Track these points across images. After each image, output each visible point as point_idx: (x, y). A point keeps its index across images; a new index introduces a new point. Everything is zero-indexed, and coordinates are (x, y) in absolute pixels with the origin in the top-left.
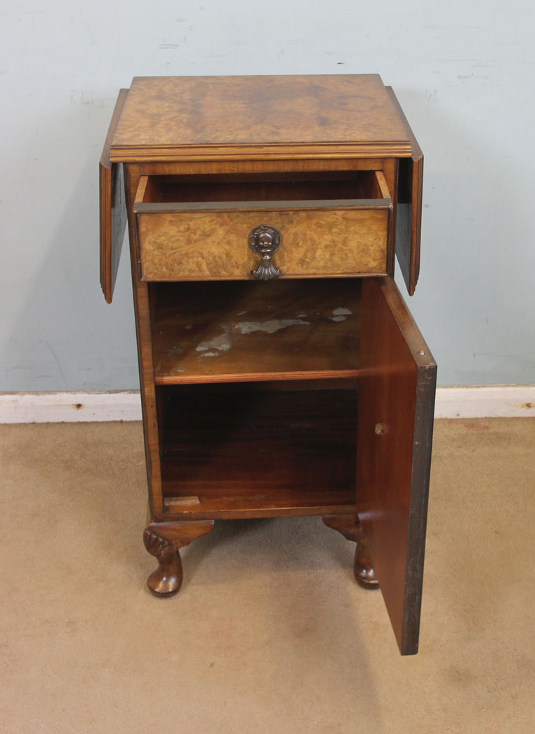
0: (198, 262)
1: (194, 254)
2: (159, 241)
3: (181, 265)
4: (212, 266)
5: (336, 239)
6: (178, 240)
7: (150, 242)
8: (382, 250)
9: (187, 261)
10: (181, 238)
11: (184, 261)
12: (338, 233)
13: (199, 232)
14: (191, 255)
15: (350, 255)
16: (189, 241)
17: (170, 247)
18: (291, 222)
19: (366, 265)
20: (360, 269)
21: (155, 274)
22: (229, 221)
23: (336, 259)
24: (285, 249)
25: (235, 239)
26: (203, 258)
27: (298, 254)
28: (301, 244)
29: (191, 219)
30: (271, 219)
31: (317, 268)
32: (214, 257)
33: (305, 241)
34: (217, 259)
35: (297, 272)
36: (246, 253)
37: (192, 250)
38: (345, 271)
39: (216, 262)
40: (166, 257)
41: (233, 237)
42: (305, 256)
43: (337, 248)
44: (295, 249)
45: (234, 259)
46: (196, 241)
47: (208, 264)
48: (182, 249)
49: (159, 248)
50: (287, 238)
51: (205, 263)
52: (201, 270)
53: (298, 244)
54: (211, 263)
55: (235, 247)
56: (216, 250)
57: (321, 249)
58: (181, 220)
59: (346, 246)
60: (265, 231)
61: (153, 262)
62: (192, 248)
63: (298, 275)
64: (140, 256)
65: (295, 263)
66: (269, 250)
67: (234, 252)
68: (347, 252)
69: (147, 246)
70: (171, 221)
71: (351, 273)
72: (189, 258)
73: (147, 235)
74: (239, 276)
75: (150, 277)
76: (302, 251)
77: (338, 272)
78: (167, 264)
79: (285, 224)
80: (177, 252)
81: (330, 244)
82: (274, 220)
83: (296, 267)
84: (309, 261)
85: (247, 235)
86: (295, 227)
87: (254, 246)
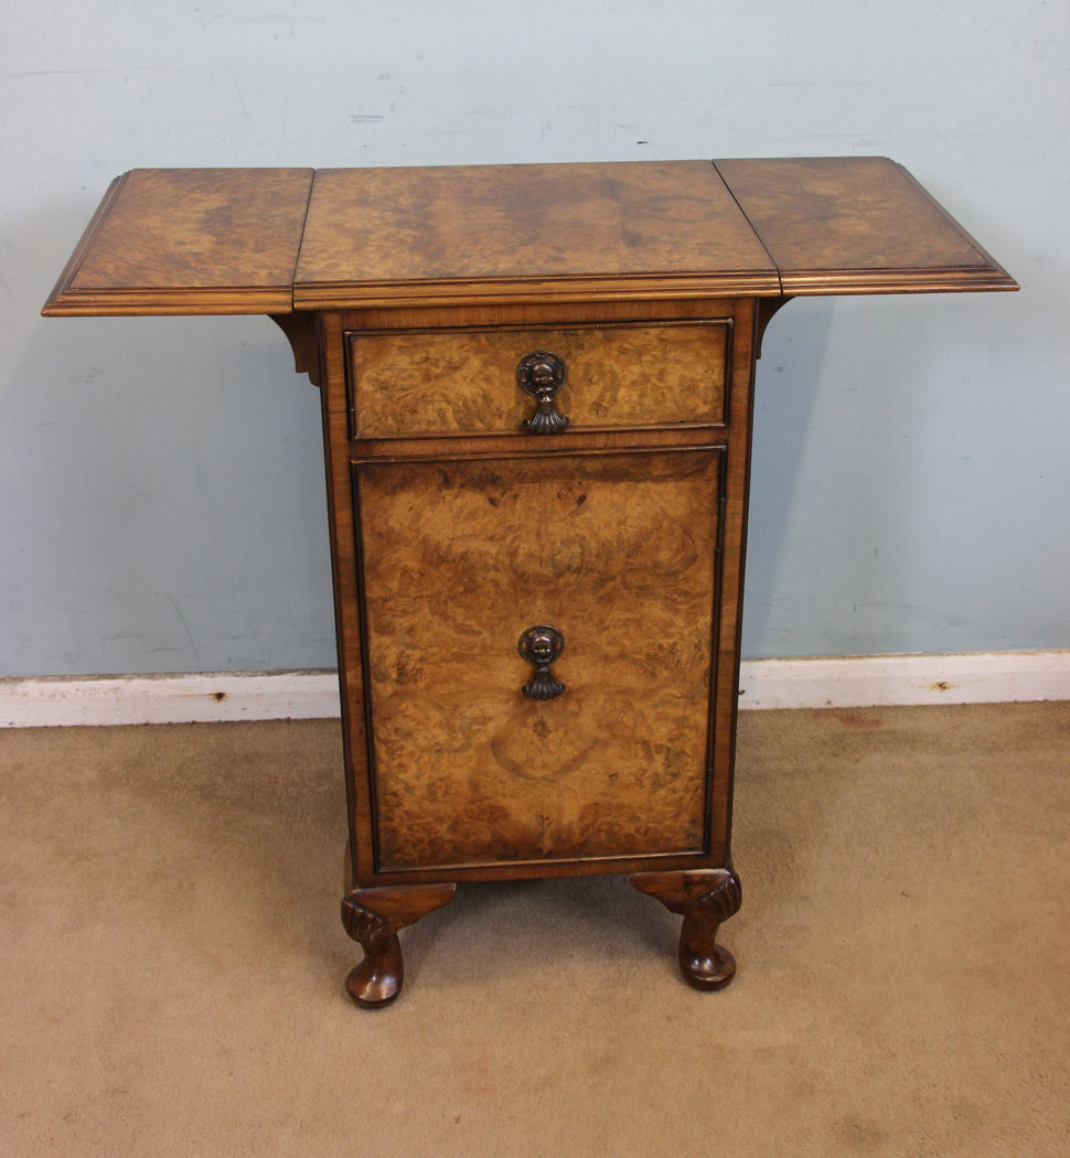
0: (440, 410)
1: (436, 397)
2: (382, 378)
3: (416, 414)
4: (461, 415)
5: (647, 371)
6: (411, 376)
7: (368, 380)
8: (717, 387)
9: (425, 409)
10: (417, 373)
11: (420, 408)
12: (651, 362)
13: (442, 364)
14: (430, 398)
15: (668, 395)
16: (427, 378)
17: (399, 386)
18: (581, 346)
19: (693, 410)
20: (683, 416)
21: (376, 428)
22: (488, 345)
23: (648, 402)
24: (571, 387)
25: (497, 373)
26: (449, 403)
27: (590, 395)
28: (595, 379)
29: (431, 344)
30: (550, 342)
31: (620, 417)
32: (465, 402)
33: (602, 374)
34: (470, 404)
35: (588, 422)
36: (513, 394)
37: (432, 391)
38: (661, 420)
39: (468, 408)
40: (393, 402)
41: (494, 371)
42: (602, 397)
43: (649, 385)
44: (586, 388)
45: (495, 404)
46: (438, 377)
47: (455, 413)
48: (417, 389)
49: (382, 389)
50: (575, 370)
51: (451, 410)
52: (444, 422)
53: (590, 380)
54: (459, 411)
55: (497, 386)
56: (468, 391)
57: (626, 387)
58: (417, 345)
59: (664, 382)
60: (541, 360)
61: (373, 410)
62: (431, 387)
63: (591, 427)
64: (354, 401)
65: (586, 408)
66: (549, 389)
67: (495, 394)
68: (665, 390)
69: (364, 385)
70: (401, 347)
71: (671, 423)
72: (427, 403)
73: (365, 370)
74: (501, 430)
75: (369, 433)
76: (597, 389)
77: (651, 422)
78: (395, 413)
79: (572, 349)
80: (410, 394)
81: (639, 379)
82: (556, 343)
83: (587, 415)
84: (608, 405)
85: (515, 368)
86: (587, 353)
87: (526, 383)
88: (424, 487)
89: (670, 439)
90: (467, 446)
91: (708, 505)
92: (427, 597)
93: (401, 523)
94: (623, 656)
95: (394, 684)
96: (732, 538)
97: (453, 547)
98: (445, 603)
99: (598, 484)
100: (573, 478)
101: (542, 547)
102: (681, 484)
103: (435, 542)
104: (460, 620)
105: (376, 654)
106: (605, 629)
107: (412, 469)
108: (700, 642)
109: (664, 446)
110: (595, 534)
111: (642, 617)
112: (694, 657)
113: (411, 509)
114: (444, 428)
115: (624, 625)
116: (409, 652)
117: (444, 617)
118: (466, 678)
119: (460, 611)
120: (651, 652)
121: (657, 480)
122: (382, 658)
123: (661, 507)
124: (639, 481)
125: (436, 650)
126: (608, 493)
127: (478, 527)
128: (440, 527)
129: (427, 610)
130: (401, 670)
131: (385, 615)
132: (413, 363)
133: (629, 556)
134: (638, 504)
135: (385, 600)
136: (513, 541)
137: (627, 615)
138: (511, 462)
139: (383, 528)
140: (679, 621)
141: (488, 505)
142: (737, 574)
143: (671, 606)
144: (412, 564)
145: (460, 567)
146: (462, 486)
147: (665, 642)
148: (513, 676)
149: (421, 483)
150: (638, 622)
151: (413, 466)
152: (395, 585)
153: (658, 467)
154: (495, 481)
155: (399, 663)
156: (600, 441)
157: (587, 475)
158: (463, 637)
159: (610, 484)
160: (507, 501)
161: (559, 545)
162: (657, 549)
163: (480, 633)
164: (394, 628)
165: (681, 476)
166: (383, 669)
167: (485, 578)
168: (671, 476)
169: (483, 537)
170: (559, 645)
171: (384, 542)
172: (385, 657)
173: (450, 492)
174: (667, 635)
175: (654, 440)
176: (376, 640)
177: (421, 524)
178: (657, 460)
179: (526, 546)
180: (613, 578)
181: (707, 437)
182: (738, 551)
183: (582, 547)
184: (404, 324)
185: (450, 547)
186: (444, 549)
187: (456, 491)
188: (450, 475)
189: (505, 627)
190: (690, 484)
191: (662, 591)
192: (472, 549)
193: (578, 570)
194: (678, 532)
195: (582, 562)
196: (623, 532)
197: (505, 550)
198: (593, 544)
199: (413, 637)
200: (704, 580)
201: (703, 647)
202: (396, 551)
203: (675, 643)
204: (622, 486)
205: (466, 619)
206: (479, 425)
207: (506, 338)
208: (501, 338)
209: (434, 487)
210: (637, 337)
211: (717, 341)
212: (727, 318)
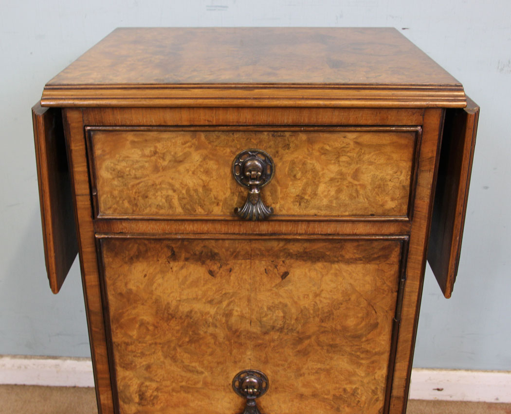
0: (168, 196)
1: (163, 186)
2: (119, 167)
3: (147, 199)
4: (185, 201)
5: (344, 170)
6: (142, 167)
7: (107, 169)
8: (404, 187)
9: (154, 195)
10: (147, 165)
11: (150, 194)
12: (347, 163)
13: (168, 158)
14: (158, 187)
15: (361, 192)
16: (156, 169)
17: (133, 176)
18: (287, 146)
19: (382, 205)
20: (373, 210)
21: (115, 210)
22: (207, 142)
23: (344, 197)
24: (278, 182)
25: (215, 167)
26: (174, 191)
27: (295, 189)
28: (299, 175)
29: (158, 140)
30: (261, 142)
31: (319, 208)
32: (188, 191)
33: (304, 172)
34: (192, 192)
35: (292, 212)
36: (228, 186)
37: (160, 180)
38: (354, 212)
39: (190, 196)
40: (128, 188)
41: (212, 165)
42: (304, 191)
43: (345, 183)
44: (291, 183)
45: (214, 193)
46: (164, 169)
47: (180, 199)
48: (147, 178)
49: (118, 177)
50: (281, 167)
51: (176, 197)
52: (171, 207)
53: (295, 176)
54: (184, 198)
55: (215, 178)
56: (191, 181)
57: (325, 183)
58: (146, 141)
59: (358, 180)
60: (253, 157)
61: (112, 194)
62: (159, 177)
63: (294, 216)
64: (95, 187)
65: (290, 200)
66: (257, 183)
67: (213, 185)
68: (359, 187)
69: (104, 173)
70: (133, 142)
71: (363, 216)
72: (156, 190)
73: (104, 160)
74: (218, 216)
75: (109, 214)
76: (300, 184)
77: (346, 213)
78: (130, 198)
79: (280, 149)
80: (141, 182)
81: (337, 177)
82: (265, 143)
83: (291, 206)
84: (309, 198)
85: (230, 163)
86: (292, 153)
87: (239, 176)
88: (155, 259)
89: (361, 229)
90: (190, 227)
91: (390, 283)
92: (160, 344)
93: (138, 287)
94: (314, 395)
95: (137, 405)
96: (407, 311)
97: (180, 307)
98: (175, 349)
99: (299, 263)
100: (278, 257)
101: (252, 310)
102: (368, 266)
103: (166, 303)
104: (187, 362)
105: (122, 384)
106: (301, 375)
107: (145, 245)
108: (376, 388)
109: (356, 235)
110: (296, 303)
111: (331, 368)
112: (371, 399)
113: (145, 276)
114: (171, 212)
115: (316, 372)
116: (147, 383)
117: (174, 359)
118: (192, 405)
119: (186, 355)
120: (337, 394)
121: (348, 262)
122: (127, 386)
123: (351, 284)
124: (333, 262)
125: (168, 383)
126: (307, 270)
127: (200, 293)
128: (169, 291)
129: (160, 353)
130: (142, 396)
131: (128, 355)
132: (144, 156)
133: (322, 321)
134: (332, 281)
135: (127, 344)
136: (229, 305)
137: (319, 366)
138: (227, 242)
139: (124, 290)
140: (361, 372)
141: (208, 276)
142: (410, 339)
143: (355, 360)
144: (147, 318)
145: (186, 323)
146: (187, 259)
147: (348, 387)
148: (228, 405)
149: (153, 256)
150: (328, 372)
151: (146, 242)
152: (134, 333)
153: (350, 251)
154: (213, 256)
155: (140, 391)
156: (302, 228)
157: (290, 255)
158: (189, 375)
159: (309, 264)
160: (224, 273)
161: (265, 309)
162: (346, 316)
163: (202, 373)
164: (135, 366)
165: (368, 260)
166: (128, 395)
167: (206, 332)
168: (361, 260)
169: (204, 300)
170: (264, 385)
171: (125, 300)
172: (129, 386)
173: (176, 264)
174: (351, 382)
175: (347, 229)
176: (121, 373)
177: (154, 288)
178: (349, 246)
179: (239, 310)
180: (309, 337)
181: (392, 229)
182: (412, 321)
183: (284, 312)
184: (135, 122)
185: (177, 307)
186: (172, 308)
187: (181, 263)
188: (176, 250)
189: (222, 369)
190: (376, 267)
191: (348, 349)
192: (196, 310)
193: (281, 330)
194: (364, 304)
195: (285, 323)
196: (318, 302)
197: (222, 312)
198: (293, 310)
199: (150, 372)
200: (383, 343)
201: (379, 393)
202: (134, 308)
203: (356, 389)
204: (319, 265)
205: (191, 362)
206: (199, 210)
207: (223, 137)
208: (218, 137)
209: (163, 260)
210: (337, 141)
211: (406, 146)
212: (416, 126)
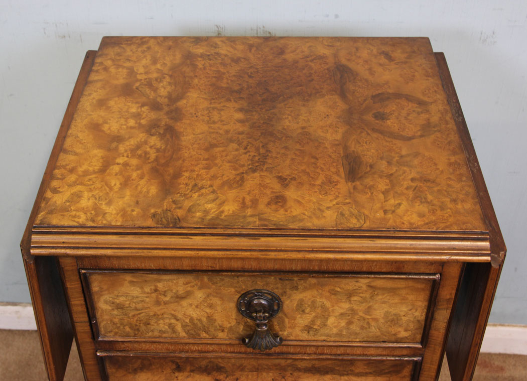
0: (170, 324)
1: (165, 316)
2: (118, 301)
3: (149, 326)
4: (189, 328)
5: (355, 307)
6: (142, 301)
7: (106, 302)
8: (418, 321)
9: (156, 322)
10: (147, 300)
11: (152, 322)
12: (359, 301)
13: (170, 294)
14: (160, 316)
15: (373, 324)
16: (158, 303)
17: (133, 308)
18: (296, 288)
19: (395, 335)
20: (385, 338)
21: (116, 333)
22: (210, 284)
24: (285, 315)
25: (219, 302)
26: (177, 320)
27: (303, 320)
28: (308, 310)
29: (159, 281)
30: (267, 284)
31: (328, 336)
32: (192, 320)
33: (313, 308)
34: (196, 321)
35: (300, 338)
36: (234, 317)
37: (162, 311)
38: (365, 339)
39: (194, 324)
40: (129, 317)
41: (216, 301)
42: (313, 322)
43: (356, 317)
44: (299, 316)
45: (218, 322)
46: (166, 304)
47: (183, 326)
48: (148, 310)
49: (118, 308)
50: (289, 303)
51: (179, 324)
52: (174, 331)
53: (303, 311)
54: (187, 326)
55: (219, 311)
56: (194, 313)
57: (336, 317)
58: (146, 281)
59: (370, 315)
60: (259, 297)
61: (111, 321)
62: (161, 309)
63: (302, 340)
64: (94, 316)
65: (298, 329)
67: (217, 316)
68: (370, 320)
69: (103, 305)
70: (132, 282)
71: (374, 342)
72: (159, 319)
73: (102, 295)
74: (224, 340)
75: (110, 337)
76: (309, 317)
78: (131, 324)
79: (288, 290)
80: (143, 313)
81: (347, 312)
82: (272, 285)
83: (300, 333)
84: (319, 328)
85: (236, 300)
86: (301, 293)
87: (245, 311)
88: (160, 370)
89: (372, 351)
90: (194, 348)
99: (307, 375)
100: (285, 370)
102: (378, 378)
107: (149, 360)
109: (366, 355)
114: (175, 336)
121: (359, 375)
124: (343, 375)
132: (143, 292)
138: (233, 359)
146: (192, 371)
149: (158, 368)
153: (360, 367)
154: (219, 369)
156: (310, 350)
157: (299, 370)
159: (317, 376)
168: (370, 373)
173: (181, 374)
178: (360, 364)
181: (405, 352)
184: (133, 266)
187: (186, 374)
188: (181, 365)
190: (387, 379)
204: (328, 377)
206: (204, 335)
207: (227, 279)
208: (223, 280)
209: (168, 371)
210: (349, 284)
211: (423, 289)
212: (434, 274)
